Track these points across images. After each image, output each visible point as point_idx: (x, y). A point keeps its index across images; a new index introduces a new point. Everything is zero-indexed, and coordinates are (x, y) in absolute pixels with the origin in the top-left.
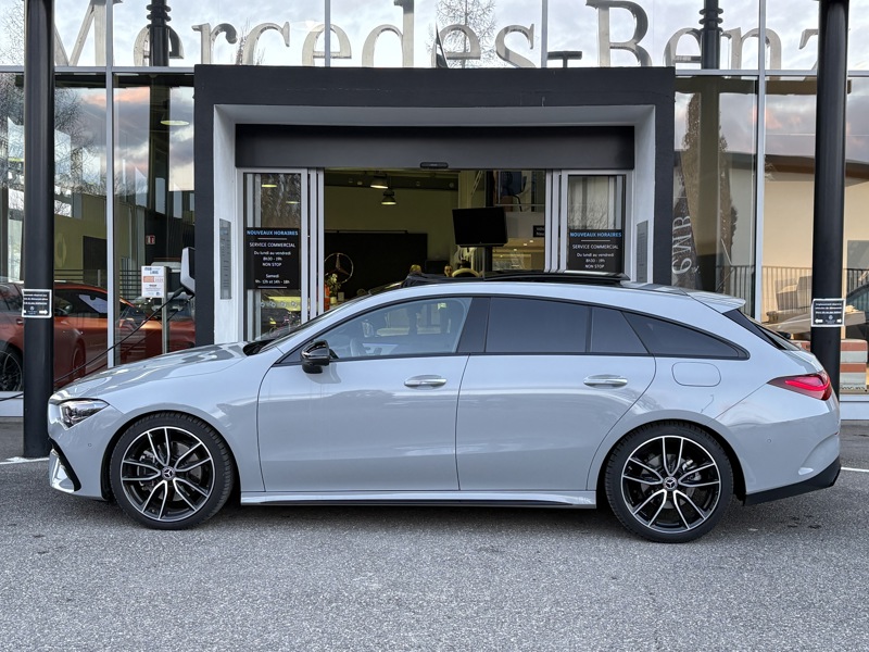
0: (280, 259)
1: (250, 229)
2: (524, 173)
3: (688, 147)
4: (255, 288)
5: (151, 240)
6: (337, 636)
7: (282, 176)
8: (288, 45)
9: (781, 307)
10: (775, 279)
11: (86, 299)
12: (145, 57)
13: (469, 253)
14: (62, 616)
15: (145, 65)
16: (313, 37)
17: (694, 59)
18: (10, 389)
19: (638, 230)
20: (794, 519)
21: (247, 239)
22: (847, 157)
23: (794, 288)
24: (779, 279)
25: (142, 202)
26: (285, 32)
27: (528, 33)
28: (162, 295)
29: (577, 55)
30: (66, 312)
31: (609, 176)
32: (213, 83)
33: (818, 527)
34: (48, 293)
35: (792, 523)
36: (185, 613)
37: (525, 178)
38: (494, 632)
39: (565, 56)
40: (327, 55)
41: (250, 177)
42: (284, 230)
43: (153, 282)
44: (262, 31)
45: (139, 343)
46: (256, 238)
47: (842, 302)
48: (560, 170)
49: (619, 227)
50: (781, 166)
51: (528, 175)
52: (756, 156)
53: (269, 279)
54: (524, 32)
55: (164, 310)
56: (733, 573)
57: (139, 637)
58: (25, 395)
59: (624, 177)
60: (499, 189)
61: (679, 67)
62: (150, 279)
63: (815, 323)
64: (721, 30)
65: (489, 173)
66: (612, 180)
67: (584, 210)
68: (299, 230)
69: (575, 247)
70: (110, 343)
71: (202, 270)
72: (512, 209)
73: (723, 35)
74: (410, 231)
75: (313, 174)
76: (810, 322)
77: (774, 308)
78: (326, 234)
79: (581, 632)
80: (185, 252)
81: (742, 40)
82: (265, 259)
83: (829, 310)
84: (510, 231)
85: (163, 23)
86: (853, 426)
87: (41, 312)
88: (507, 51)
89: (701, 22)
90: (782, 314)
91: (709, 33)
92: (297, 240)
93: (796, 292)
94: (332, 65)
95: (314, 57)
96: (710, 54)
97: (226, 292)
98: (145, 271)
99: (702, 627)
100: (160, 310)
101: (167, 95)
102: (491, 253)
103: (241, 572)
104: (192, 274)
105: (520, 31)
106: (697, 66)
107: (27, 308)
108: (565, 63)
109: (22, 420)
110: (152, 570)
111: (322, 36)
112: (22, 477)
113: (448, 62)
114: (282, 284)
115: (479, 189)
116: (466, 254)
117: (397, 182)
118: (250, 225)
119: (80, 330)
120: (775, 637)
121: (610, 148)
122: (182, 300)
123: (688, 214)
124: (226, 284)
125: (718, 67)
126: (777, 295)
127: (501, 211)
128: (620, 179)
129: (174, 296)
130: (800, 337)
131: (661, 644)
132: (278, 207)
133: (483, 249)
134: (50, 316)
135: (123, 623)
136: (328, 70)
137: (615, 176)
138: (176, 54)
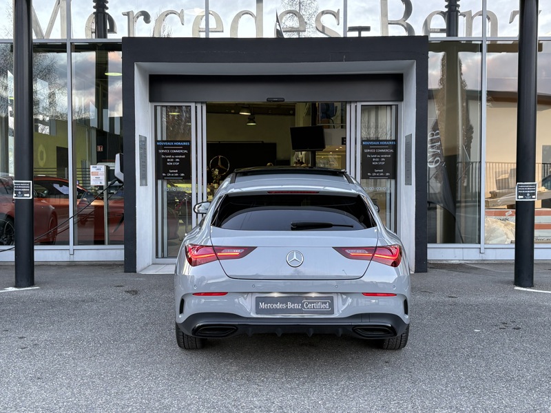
0: (178, 160)
1: (159, 141)
2: (336, 104)
3: (442, 87)
4: (163, 178)
5: (100, 149)
6: (207, 400)
7: (184, 107)
8: (183, 24)
9: (499, 188)
10: (494, 171)
11: (57, 186)
12: (92, 32)
13: (302, 155)
14: (34, 389)
15: (93, 38)
16: (198, 19)
17: (442, 31)
18: (8, 244)
19: (406, 140)
20: (504, 323)
21: (157, 148)
22: (538, 91)
23: (507, 176)
24: (497, 170)
25: (94, 124)
26: (181, 15)
27: (336, 15)
28: (104, 184)
29: (367, 29)
30: (44, 195)
31: (387, 105)
32: (134, 48)
33: (518, 329)
34: (30, 183)
35: (503, 326)
36: (112, 387)
37: (336, 107)
38: (309, 397)
39: (360, 29)
40: (207, 30)
41: (159, 108)
42: (180, 141)
43: (98, 175)
44: (166, 16)
45: (90, 214)
46: (163, 147)
47: (535, 185)
48: (356, 102)
49: (393, 138)
50: (497, 97)
51: (338, 105)
52: (481, 92)
53: (171, 173)
54: (333, 14)
55: (105, 193)
56: (463, 359)
57: (82, 402)
58: (15, 248)
59: (397, 106)
60: (320, 114)
61: (432, 35)
62: (96, 174)
63: (518, 198)
64: (459, 12)
65: (314, 104)
66: (389, 108)
67: (377, 127)
68: (190, 142)
69: (366, 151)
70: (71, 214)
71: (128, 167)
72: (329, 127)
73: (460, 15)
74: (265, 141)
75: (199, 106)
76: (515, 198)
77: (495, 189)
78: (207, 144)
79: (364, 397)
80: (118, 156)
81: (472, 18)
82: (168, 160)
83: (527, 190)
84: (327, 141)
85: (104, 10)
86: (544, 264)
87: (25, 195)
88: (323, 27)
89: (446, 7)
90: (499, 193)
91: (452, 14)
92: (189, 148)
93: (508, 178)
94: (210, 37)
95: (200, 31)
96: (452, 27)
97: (144, 182)
98: (92, 169)
99: (441, 393)
100: (102, 193)
101: (106, 57)
102: (315, 155)
103: (149, 360)
104: (122, 170)
105: (331, 13)
106: (444, 35)
107: (16, 192)
108: (360, 34)
109: (14, 264)
110: (93, 359)
111: (204, 18)
112: (13, 299)
113: (284, 34)
114: (179, 176)
115: (308, 114)
116: (300, 156)
117: (256, 110)
118: (159, 139)
119: (53, 206)
120: (489, 399)
121: (388, 88)
122: (116, 187)
123: (438, 130)
124: (144, 176)
125: (457, 36)
126: (496, 180)
127: (321, 129)
128: (394, 108)
129: (111, 184)
130: (510, 207)
131: (415, 404)
132: (182, 127)
133: (310, 153)
134: (31, 198)
135: (73, 393)
136: (207, 40)
137: (391, 106)
138: (112, 30)
